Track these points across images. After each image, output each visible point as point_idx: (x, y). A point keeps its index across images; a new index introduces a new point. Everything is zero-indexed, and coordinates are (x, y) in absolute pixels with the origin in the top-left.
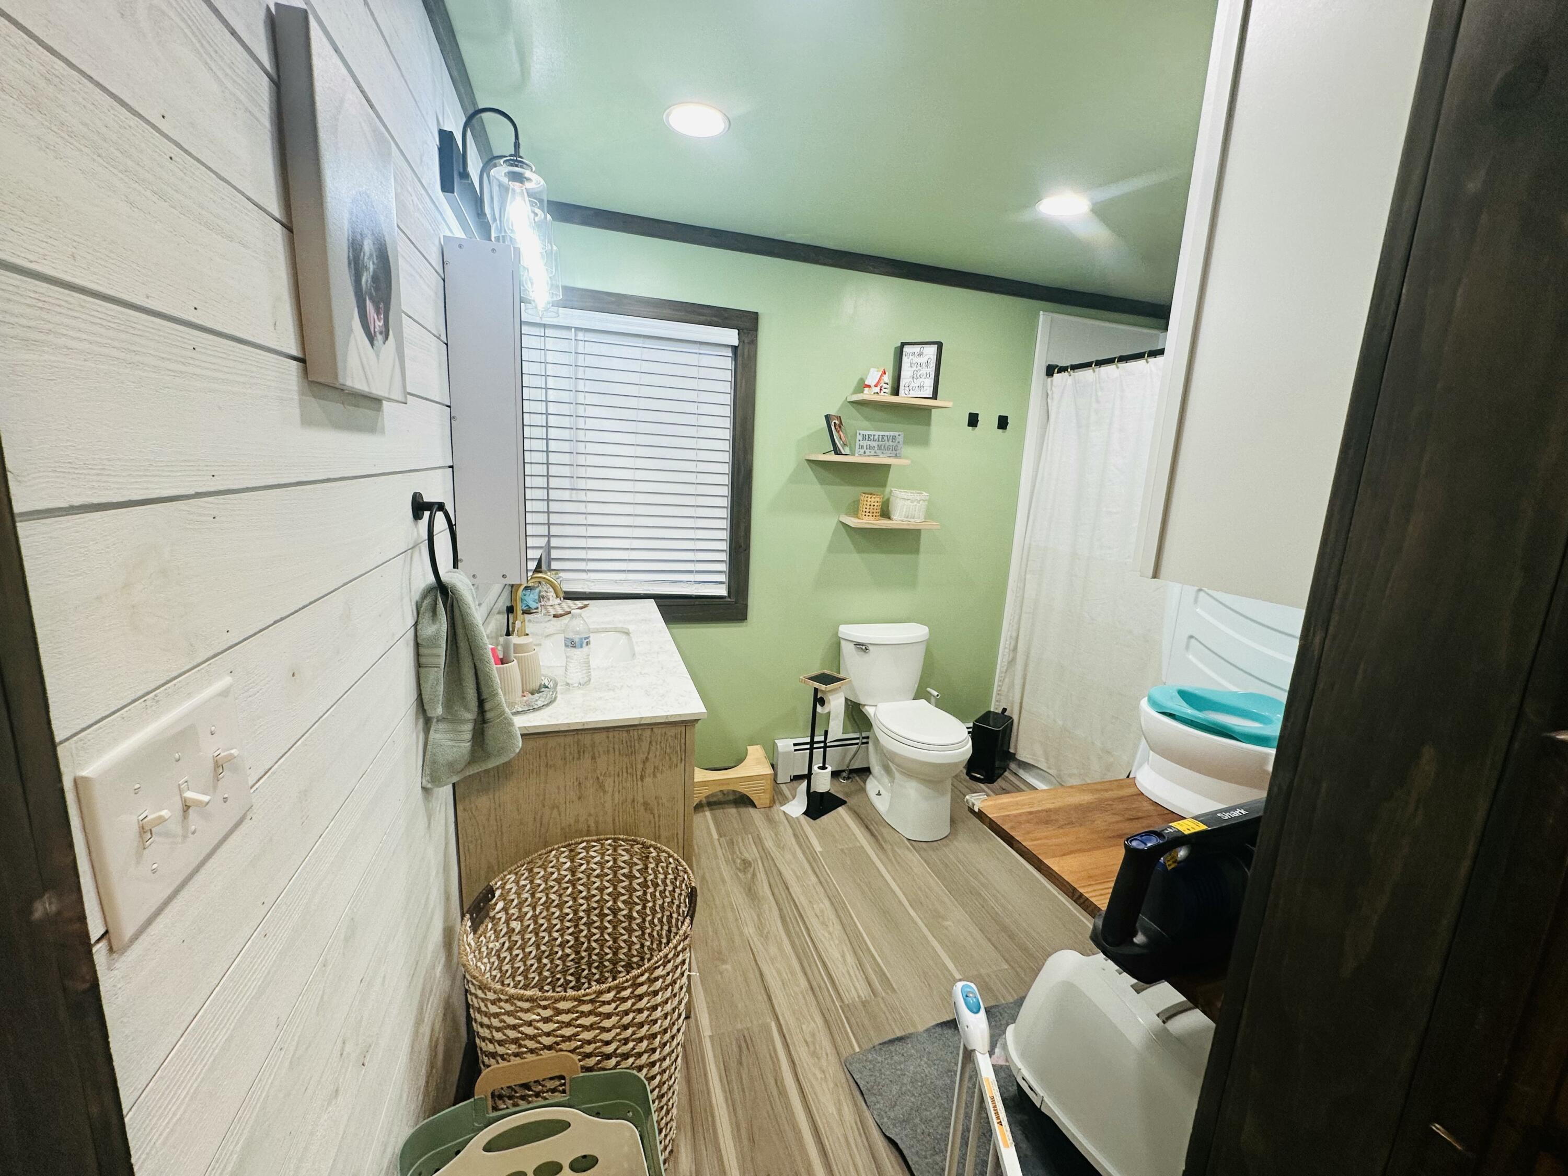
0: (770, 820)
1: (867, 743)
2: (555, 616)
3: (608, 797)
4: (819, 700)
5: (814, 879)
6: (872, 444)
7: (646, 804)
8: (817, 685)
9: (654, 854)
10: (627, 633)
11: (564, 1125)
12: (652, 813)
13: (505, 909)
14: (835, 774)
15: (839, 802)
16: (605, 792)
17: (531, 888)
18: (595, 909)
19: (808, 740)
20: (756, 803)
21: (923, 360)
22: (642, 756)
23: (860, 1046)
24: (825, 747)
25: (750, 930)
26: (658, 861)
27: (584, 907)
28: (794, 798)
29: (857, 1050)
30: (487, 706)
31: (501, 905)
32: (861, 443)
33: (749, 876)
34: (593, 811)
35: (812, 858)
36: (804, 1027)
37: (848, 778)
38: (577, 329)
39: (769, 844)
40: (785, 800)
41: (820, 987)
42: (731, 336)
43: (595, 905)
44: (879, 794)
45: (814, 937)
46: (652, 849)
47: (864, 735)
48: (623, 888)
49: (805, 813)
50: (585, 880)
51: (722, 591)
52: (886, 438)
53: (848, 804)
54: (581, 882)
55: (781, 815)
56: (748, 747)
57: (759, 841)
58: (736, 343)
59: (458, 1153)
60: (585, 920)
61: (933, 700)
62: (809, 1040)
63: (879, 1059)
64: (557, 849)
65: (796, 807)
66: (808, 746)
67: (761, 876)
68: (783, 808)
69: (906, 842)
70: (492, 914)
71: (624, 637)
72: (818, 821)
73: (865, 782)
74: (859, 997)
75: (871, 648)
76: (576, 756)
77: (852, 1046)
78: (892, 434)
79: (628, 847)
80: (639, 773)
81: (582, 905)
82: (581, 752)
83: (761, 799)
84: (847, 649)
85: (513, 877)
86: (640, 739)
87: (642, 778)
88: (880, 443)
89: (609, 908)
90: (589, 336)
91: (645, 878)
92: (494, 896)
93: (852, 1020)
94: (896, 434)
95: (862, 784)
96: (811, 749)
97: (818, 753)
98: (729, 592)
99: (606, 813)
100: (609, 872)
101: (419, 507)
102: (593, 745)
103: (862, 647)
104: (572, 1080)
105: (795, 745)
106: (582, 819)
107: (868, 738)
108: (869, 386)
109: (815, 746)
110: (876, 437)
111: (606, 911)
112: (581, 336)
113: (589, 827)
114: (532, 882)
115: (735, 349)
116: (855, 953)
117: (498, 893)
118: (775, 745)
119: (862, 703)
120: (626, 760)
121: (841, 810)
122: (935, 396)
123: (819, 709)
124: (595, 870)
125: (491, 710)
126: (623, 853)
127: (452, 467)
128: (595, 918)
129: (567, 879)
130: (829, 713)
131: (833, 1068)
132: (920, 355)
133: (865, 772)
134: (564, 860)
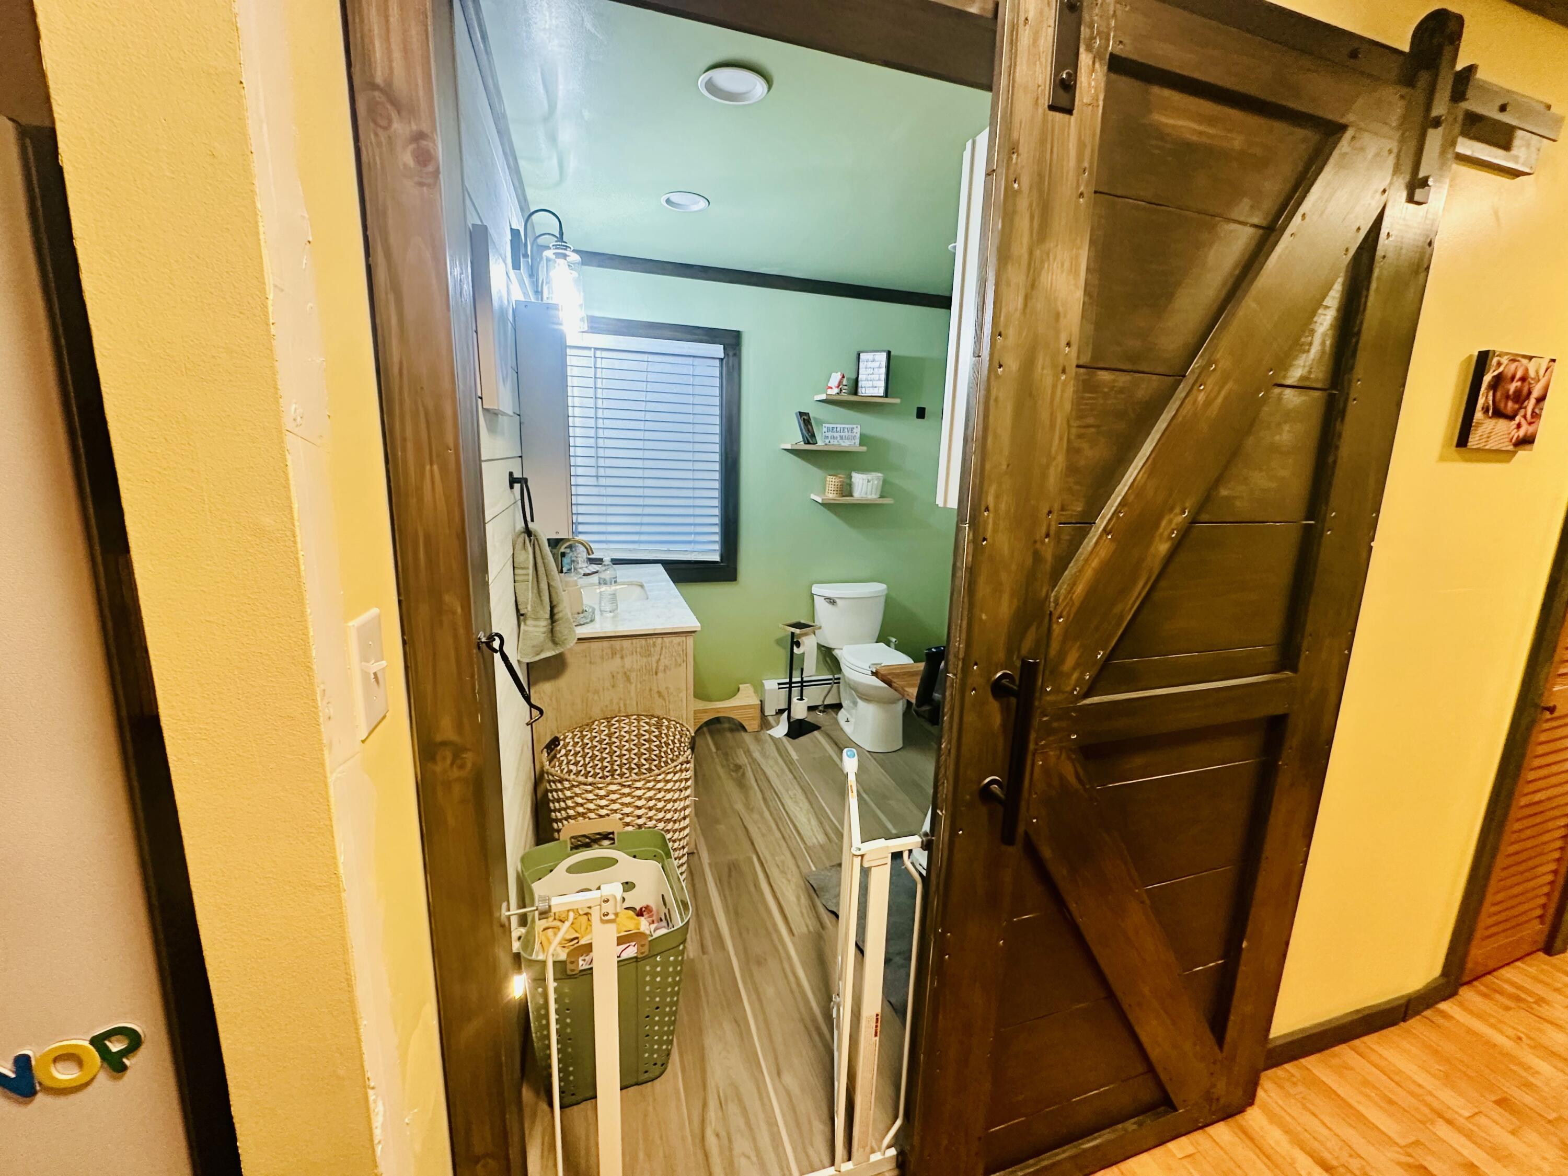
0: (758, 740)
1: (839, 683)
2: (585, 575)
3: (633, 687)
4: (795, 642)
5: (790, 776)
6: (836, 434)
7: (659, 692)
8: (793, 630)
9: (666, 723)
10: (642, 586)
11: (614, 862)
12: (664, 700)
13: (566, 755)
14: (811, 709)
15: (815, 727)
16: (631, 683)
17: (583, 744)
18: (625, 764)
19: (787, 680)
20: (746, 727)
21: (876, 364)
22: (657, 657)
23: (815, 867)
24: (802, 687)
25: (739, 807)
26: (668, 728)
27: (618, 763)
28: (778, 725)
29: (814, 869)
30: (556, 611)
31: (563, 752)
32: (827, 434)
33: (740, 774)
34: (622, 697)
35: (789, 763)
36: (777, 858)
37: (824, 712)
38: (596, 349)
39: (757, 755)
40: (769, 727)
41: (790, 837)
42: (718, 350)
43: (625, 762)
44: (848, 721)
45: (787, 810)
46: (664, 720)
47: (836, 676)
48: (645, 749)
49: (786, 735)
50: (618, 743)
51: (716, 557)
52: (846, 430)
53: (822, 729)
54: (616, 745)
55: (768, 738)
56: (740, 686)
57: (748, 753)
58: (722, 356)
59: (551, 871)
60: (618, 772)
61: (892, 645)
62: (780, 864)
63: (829, 874)
64: (599, 721)
65: (780, 730)
66: (788, 686)
67: (749, 774)
68: (769, 732)
69: (867, 753)
70: (558, 756)
71: (639, 588)
72: (796, 740)
73: (837, 714)
74: (819, 842)
75: (837, 600)
76: (610, 656)
77: (810, 867)
78: (851, 426)
79: (648, 720)
80: (654, 671)
81: (616, 761)
82: (614, 654)
83: (752, 725)
84: (820, 603)
85: (570, 735)
86: (654, 645)
87: (656, 673)
88: (842, 434)
89: (635, 764)
90: (605, 354)
91: (660, 741)
92: (559, 744)
93: (812, 854)
94: (855, 426)
95: (834, 715)
96: (790, 688)
97: (796, 691)
98: (722, 559)
99: (631, 699)
100: (634, 738)
101: (513, 481)
102: (622, 649)
103: (832, 601)
104: (619, 833)
105: (779, 684)
106: (615, 702)
107: (839, 679)
108: (831, 388)
109: (793, 685)
110: (838, 429)
111: (633, 766)
112: (598, 354)
113: (620, 707)
114: (582, 741)
115: (722, 359)
116: (818, 818)
117: (562, 743)
118: (763, 685)
119: (833, 647)
120: (645, 660)
121: (816, 733)
122: (886, 395)
123: (796, 650)
124: (625, 737)
125: (558, 613)
126: (644, 725)
127: (521, 457)
128: (626, 771)
129: (605, 742)
130: (803, 654)
131: (795, 878)
132: (874, 361)
133: (838, 707)
134: (604, 729)
